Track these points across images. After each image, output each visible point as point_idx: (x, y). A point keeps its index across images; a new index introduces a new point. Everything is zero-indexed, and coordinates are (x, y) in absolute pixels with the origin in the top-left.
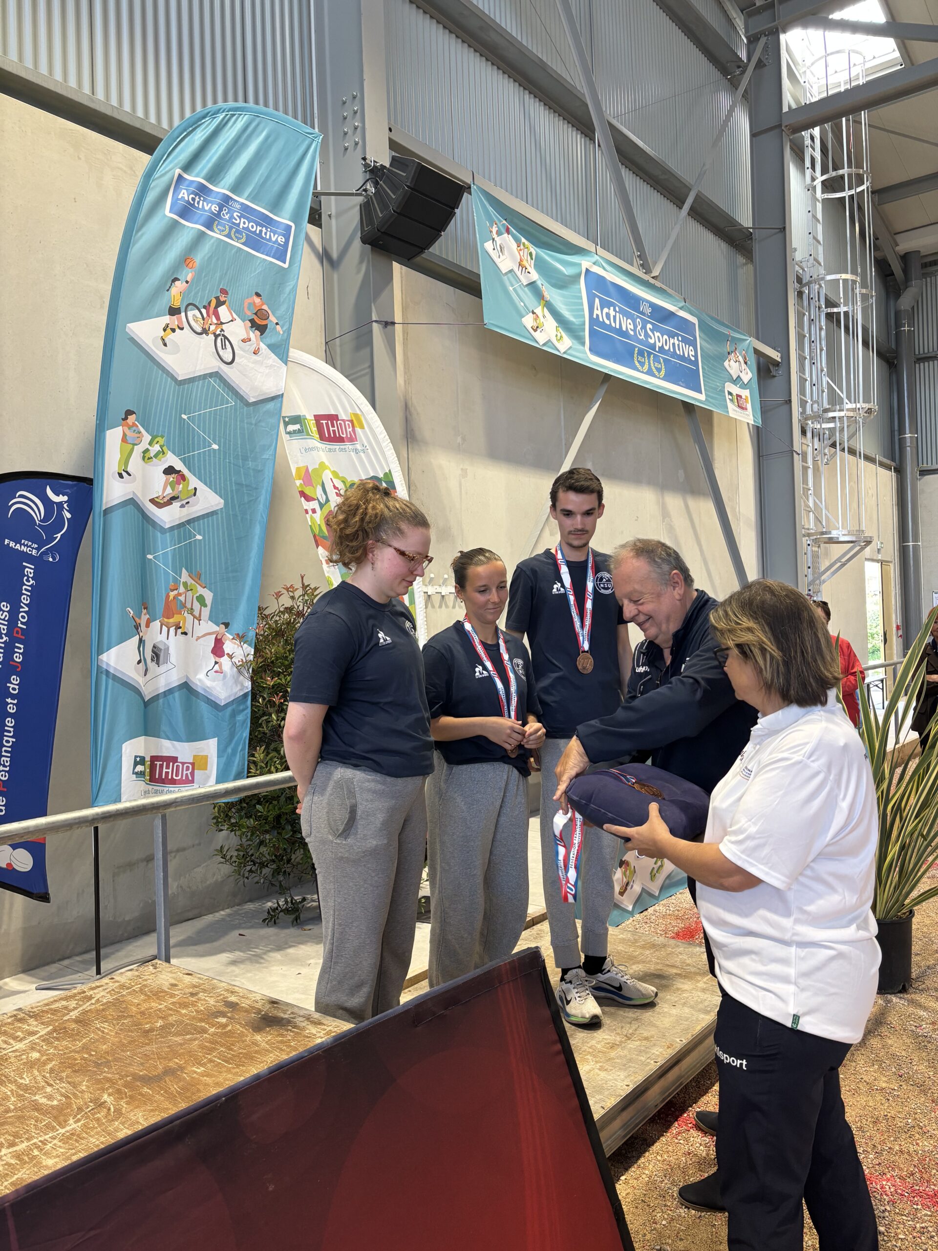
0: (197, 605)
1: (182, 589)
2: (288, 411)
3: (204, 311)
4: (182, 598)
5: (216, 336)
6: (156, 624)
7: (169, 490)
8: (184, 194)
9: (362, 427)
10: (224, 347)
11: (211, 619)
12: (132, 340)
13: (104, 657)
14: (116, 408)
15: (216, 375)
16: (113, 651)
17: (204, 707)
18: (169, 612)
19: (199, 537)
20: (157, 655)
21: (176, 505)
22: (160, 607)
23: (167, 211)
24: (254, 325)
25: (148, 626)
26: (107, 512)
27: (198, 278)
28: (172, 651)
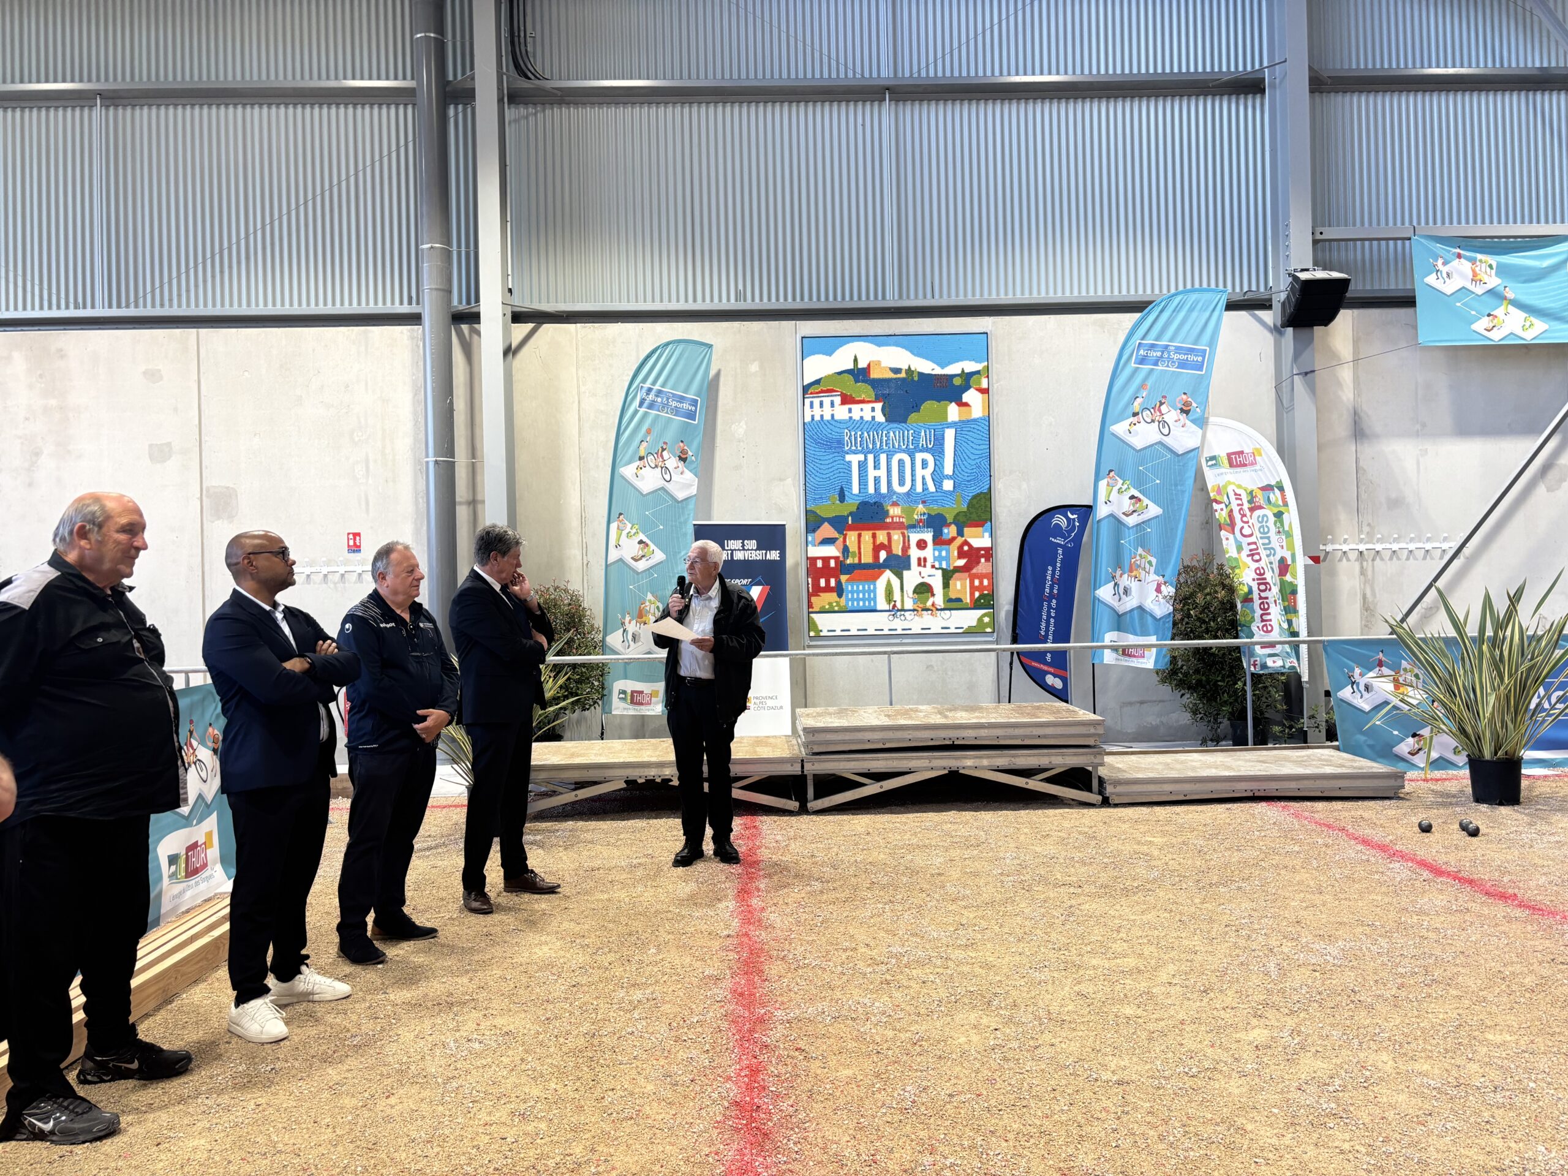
0: (1147, 566)
1: (1138, 558)
2: (1207, 454)
3: (1152, 410)
4: (1138, 563)
5: (1159, 422)
6: (1125, 576)
7: (1132, 507)
8: (1142, 352)
9: (1260, 455)
10: (1164, 427)
11: (1155, 573)
12: (1113, 434)
13: (1097, 592)
14: (1104, 470)
15: (1160, 443)
16: (1102, 588)
17: (1149, 618)
18: (1131, 571)
19: (1149, 530)
20: (1126, 591)
21: (1135, 514)
22: (1127, 568)
23: (1133, 365)
24: (1182, 410)
25: (1121, 576)
26: (1099, 521)
27: (1149, 394)
28: (1133, 590)
